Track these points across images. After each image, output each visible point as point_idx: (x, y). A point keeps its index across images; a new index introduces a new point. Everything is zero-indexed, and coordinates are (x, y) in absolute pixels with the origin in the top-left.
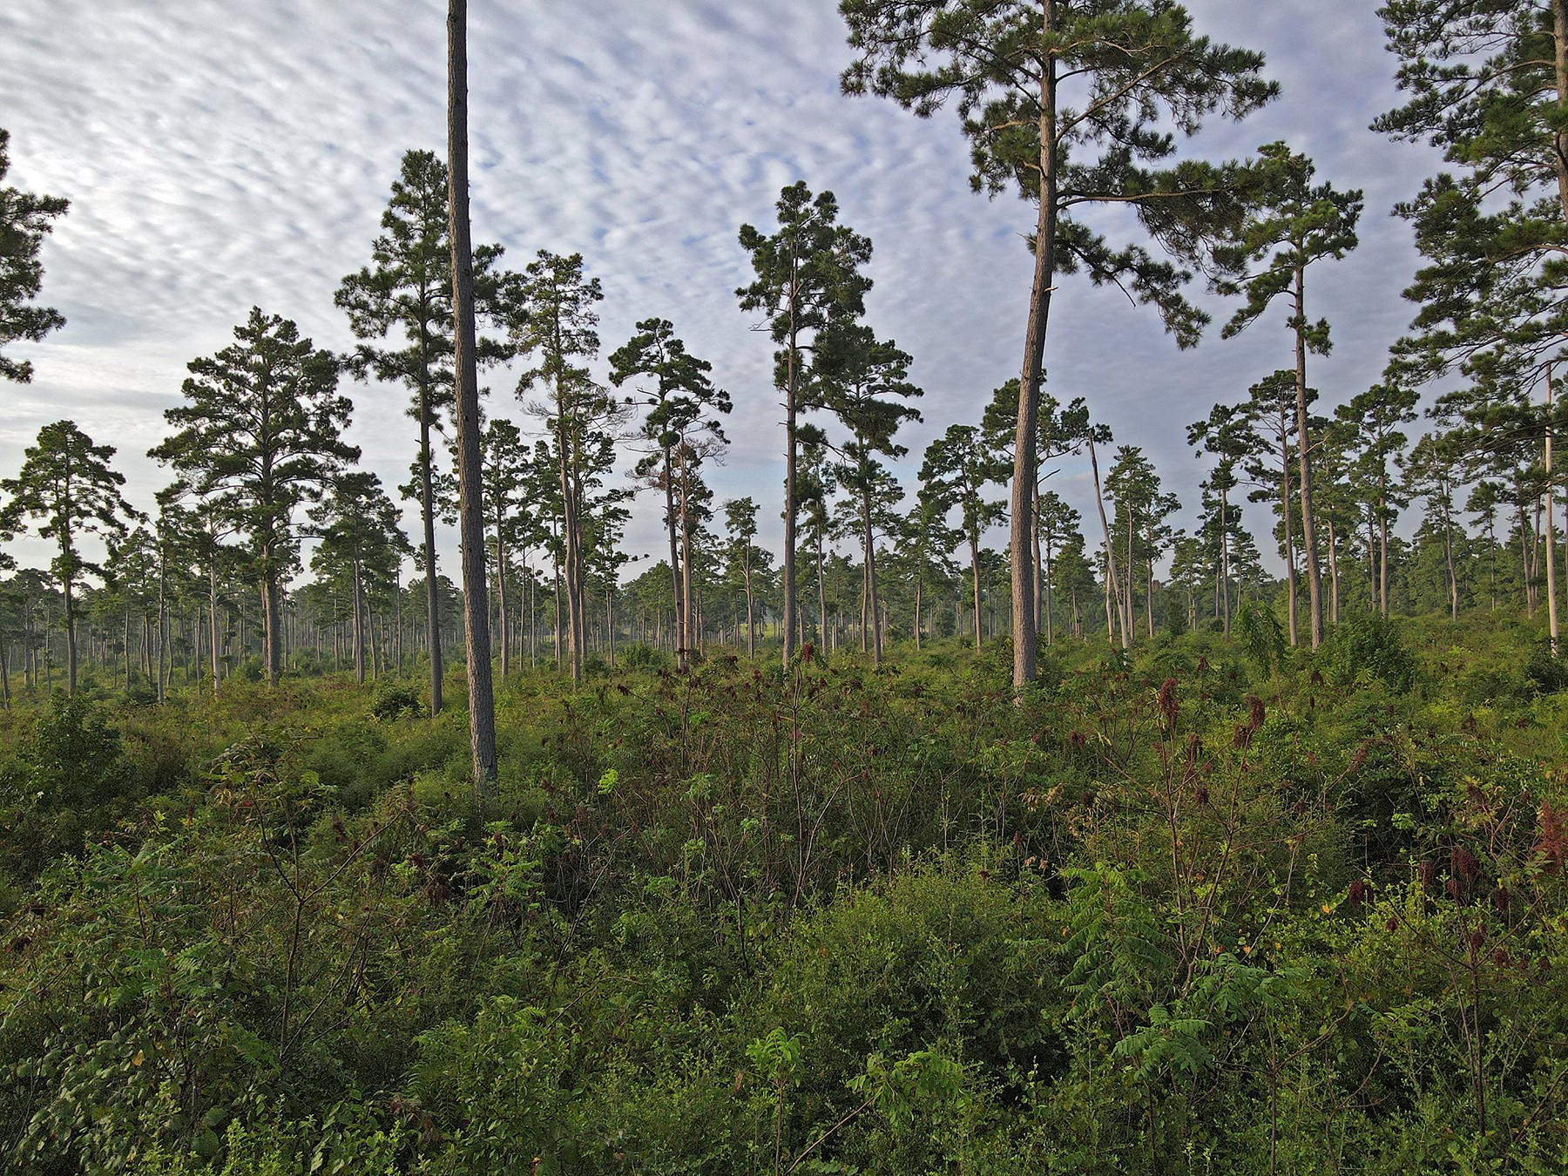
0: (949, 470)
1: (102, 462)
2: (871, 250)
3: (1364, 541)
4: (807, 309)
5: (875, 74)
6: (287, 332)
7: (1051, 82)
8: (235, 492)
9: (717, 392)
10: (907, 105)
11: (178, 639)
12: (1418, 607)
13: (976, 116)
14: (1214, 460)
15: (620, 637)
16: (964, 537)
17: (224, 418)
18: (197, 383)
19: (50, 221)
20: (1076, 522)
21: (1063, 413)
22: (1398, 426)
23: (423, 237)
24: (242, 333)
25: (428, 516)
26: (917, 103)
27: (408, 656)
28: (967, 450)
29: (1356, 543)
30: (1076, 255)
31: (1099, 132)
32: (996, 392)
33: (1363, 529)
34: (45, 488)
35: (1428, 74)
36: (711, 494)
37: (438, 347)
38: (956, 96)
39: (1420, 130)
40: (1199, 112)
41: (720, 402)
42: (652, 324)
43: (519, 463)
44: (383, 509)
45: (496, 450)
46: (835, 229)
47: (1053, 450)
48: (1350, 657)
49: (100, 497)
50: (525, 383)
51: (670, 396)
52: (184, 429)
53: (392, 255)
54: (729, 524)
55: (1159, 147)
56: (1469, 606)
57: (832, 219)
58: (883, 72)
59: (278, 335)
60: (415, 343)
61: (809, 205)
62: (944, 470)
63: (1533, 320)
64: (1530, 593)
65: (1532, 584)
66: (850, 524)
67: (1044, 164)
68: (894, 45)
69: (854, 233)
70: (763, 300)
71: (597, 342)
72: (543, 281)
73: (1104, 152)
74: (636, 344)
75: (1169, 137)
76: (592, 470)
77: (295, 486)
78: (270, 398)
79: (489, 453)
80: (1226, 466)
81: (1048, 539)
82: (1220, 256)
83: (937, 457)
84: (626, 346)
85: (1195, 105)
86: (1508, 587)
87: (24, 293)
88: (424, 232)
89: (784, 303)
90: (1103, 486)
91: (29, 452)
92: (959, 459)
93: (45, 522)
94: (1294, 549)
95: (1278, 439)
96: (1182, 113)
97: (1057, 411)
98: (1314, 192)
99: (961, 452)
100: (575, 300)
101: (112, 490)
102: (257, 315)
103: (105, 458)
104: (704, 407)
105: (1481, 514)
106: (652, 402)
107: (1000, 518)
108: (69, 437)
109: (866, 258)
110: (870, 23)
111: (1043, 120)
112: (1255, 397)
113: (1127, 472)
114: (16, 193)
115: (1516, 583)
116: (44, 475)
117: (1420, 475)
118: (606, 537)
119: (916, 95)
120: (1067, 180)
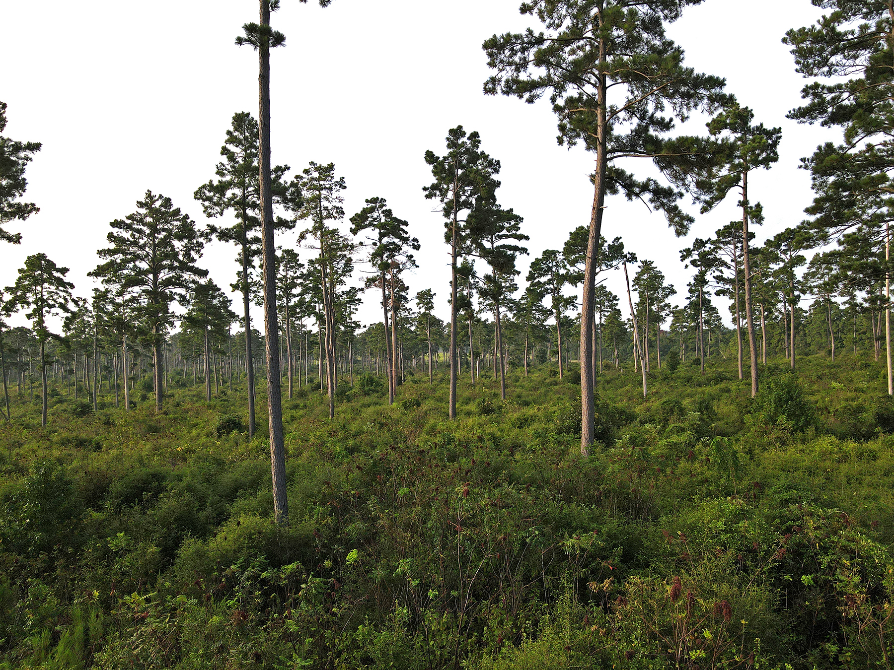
0: (544, 275)
1: (62, 276)
2: (500, 167)
3: (781, 313)
4: (463, 198)
5: (503, 83)
6: (166, 204)
7: (603, 89)
8: (137, 295)
9: (411, 238)
10: (521, 97)
11: (105, 366)
12: (812, 348)
13: (561, 102)
14: (695, 271)
15: (356, 361)
16: (552, 313)
17: (130, 254)
18: (115, 234)
19: (30, 155)
20: (616, 302)
21: (609, 245)
22: (802, 252)
23: (245, 161)
24: (141, 204)
25: (247, 301)
26: (527, 95)
27: (235, 375)
28: (554, 264)
29: (777, 314)
30: (618, 184)
31: (631, 117)
32: (571, 233)
33: (780, 306)
34: (29, 291)
35: (820, 89)
36: (408, 288)
37: (251, 223)
38: (550, 91)
39: (815, 118)
40: (689, 109)
41: (413, 244)
42: (374, 200)
43: (298, 273)
44: (221, 299)
45: (286, 266)
46: (479, 153)
47: (604, 267)
48: (773, 405)
49: (60, 296)
50: (302, 237)
51: (385, 240)
52: (108, 260)
53: (226, 172)
54: (418, 304)
55: (666, 125)
56: (841, 347)
57: (478, 147)
58: (507, 81)
59: (161, 206)
60: (240, 220)
61: (465, 139)
62: (541, 275)
63: (878, 212)
64: (876, 344)
65: (877, 340)
66: (487, 305)
67: (599, 136)
68: (513, 67)
69: (490, 157)
70: (438, 193)
71: (343, 213)
72: (313, 179)
73: (634, 126)
74: (365, 212)
75: (671, 120)
76: (340, 275)
77: (171, 292)
78: (157, 241)
79: (282, 268)
80: (702, 274)
81: (600, 312)
82: (699, 185)
83: (537, 267)
84: (359, 213)
85: (686, 105)
86: (864, 337)
87: (17, 194)
88: (245, 158)
89: (450, 195)
90: (631, 283)
91: (20, 271)
92: (550, 269)
93: (30, 311)
94: (741, 319)
95: (732, 261)
96: (678, 109)
97: (606, 245)
98: (753, 129)
99: (551, 265)
100: (330, 189)
101: (67, 292)
102: (149, 195)
103: (63, 274)
104: (405, 248)
105: (848, 298)
106: (375, 244)
107: (573, 305)
108: (43, 262)
109: (497, 171)
110: (500, 54)
111: (599, 111)
112: (719, 237)
113: (646, 275)
114: (11, 141)
115: (868, 335)
116: (29, 284)
117: (813, 277)
118: (348, 311)
119: (526, 90)
120: (612, 144)
